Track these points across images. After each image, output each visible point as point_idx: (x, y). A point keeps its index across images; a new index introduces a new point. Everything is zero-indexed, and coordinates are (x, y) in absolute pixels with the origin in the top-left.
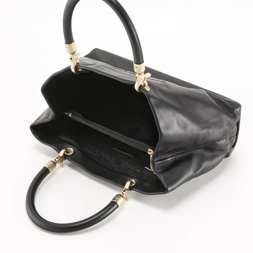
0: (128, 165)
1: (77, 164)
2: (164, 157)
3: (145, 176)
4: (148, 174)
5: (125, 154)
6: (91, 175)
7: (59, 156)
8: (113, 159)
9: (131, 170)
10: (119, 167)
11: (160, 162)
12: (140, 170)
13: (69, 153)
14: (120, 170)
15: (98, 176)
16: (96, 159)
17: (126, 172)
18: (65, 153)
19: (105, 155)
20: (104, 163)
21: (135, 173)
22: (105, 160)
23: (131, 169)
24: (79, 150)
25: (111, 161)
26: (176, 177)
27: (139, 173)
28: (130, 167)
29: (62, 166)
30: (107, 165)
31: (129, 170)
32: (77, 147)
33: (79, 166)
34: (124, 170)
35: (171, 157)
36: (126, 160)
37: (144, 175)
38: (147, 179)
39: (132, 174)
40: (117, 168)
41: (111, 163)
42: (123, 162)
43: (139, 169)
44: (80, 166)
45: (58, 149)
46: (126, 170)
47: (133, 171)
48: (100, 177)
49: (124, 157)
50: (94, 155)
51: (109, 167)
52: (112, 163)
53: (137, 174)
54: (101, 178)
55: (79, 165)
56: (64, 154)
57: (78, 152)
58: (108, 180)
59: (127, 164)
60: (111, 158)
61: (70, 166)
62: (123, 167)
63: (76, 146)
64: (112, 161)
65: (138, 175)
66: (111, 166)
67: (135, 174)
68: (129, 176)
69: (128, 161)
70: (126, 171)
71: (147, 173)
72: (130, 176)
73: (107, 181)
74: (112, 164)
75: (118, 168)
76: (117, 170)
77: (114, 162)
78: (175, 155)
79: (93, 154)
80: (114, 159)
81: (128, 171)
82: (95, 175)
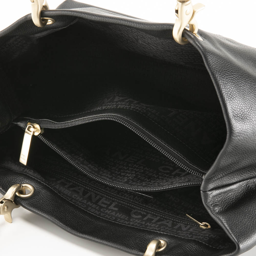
0: (145, 213)
1: (43, 215)
2: (226, 181)
3: (185, 232)
4: (189, 229)
5: (138, 195)
6: (72, 234)
7: (5, 199)
8: (114, 204)
9: (153, 223)
10: (128, 217)
11: (219, 191)
12: (171, 221)
13: (25, 194)
14: (131, 223)
15: (86, 236)
16: (80, 204)
17: (144, 226)
18: (17, 194)
19: (96, 197)
20: (97, 211)
21: (162, 227)
22: (98, 207)
23: (154, 221)
24: (45, 187)
25: (109, 208)
26: (253, 222)
27: (171, 228)
28: (150, 217)
29: (11, 220)
30: (102, 214)
31: (148, 223)
32: (40, 183)
33: (47, 219)
34: (139, 224)
35: (240, 181)
36: (140, 205)
37: (181, 231)
38: (189, 236)
39: (157, 229)
40: (123, 219)
41: (110, 211)
42: (134, 209)
43: (168, 221)
44: (49, 218)
45: (3, 186)
46: (144, 223)
47: (157, 224)
48: (91, 238)
49: (136, 199)
50: (75, 197)
51: (107, 218)
52: (113, 211)
53: (167, 230)
54: (94, 239)
55: (47, 217)
56: (15, 197)
57: (43, 191)
58: (109, 241)
59: (142, 213)
60: (109, 203)
61: (28, 219)
62: (136, 219)
63: (39, 180)
64: (112, 207)
65: (170, 231)
66: (111, 218)
67: (162, 230)
68: (150, 233)
69: (145, 207)
70: (142, 224)
71: (186, 227)
72: (154, 232)
73: (107, 245)
74: (112, 213)
75: (125, 220)
76: (125, 224)
77: (116, 209)
78: (247, 179)
79: (73, 196)
80: (116, 203)
81: (147, 225)
82: (81, 235)
